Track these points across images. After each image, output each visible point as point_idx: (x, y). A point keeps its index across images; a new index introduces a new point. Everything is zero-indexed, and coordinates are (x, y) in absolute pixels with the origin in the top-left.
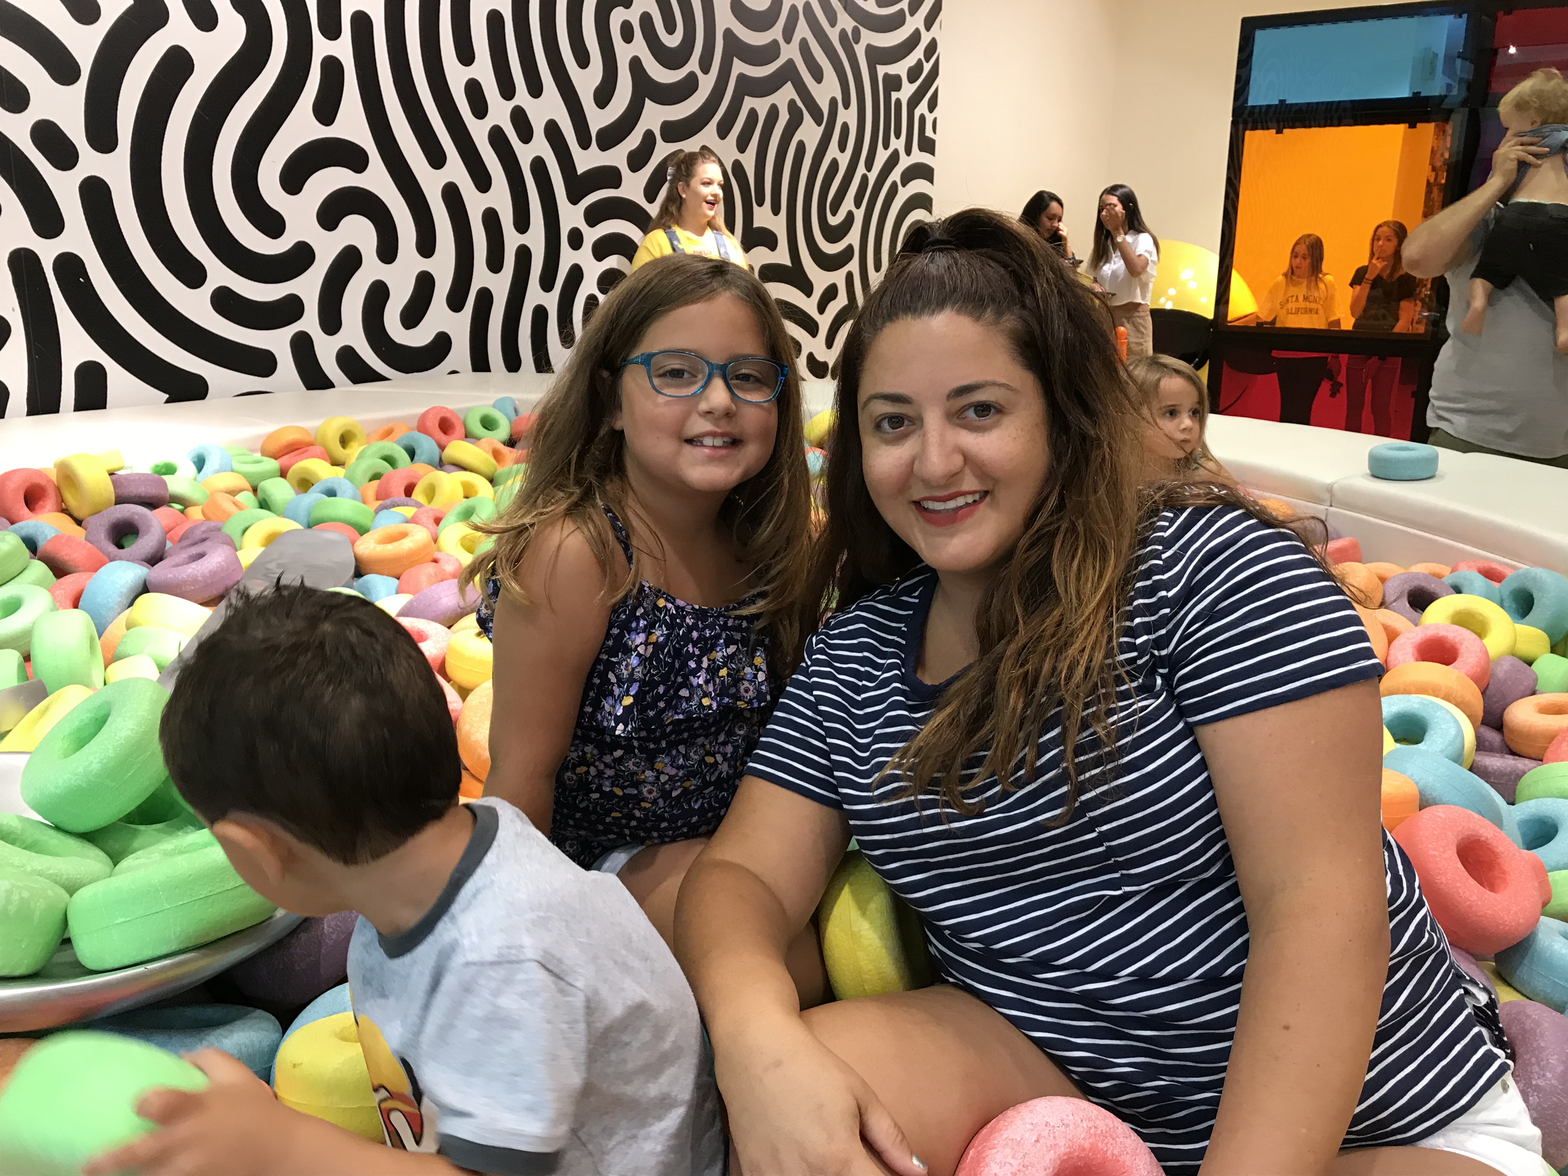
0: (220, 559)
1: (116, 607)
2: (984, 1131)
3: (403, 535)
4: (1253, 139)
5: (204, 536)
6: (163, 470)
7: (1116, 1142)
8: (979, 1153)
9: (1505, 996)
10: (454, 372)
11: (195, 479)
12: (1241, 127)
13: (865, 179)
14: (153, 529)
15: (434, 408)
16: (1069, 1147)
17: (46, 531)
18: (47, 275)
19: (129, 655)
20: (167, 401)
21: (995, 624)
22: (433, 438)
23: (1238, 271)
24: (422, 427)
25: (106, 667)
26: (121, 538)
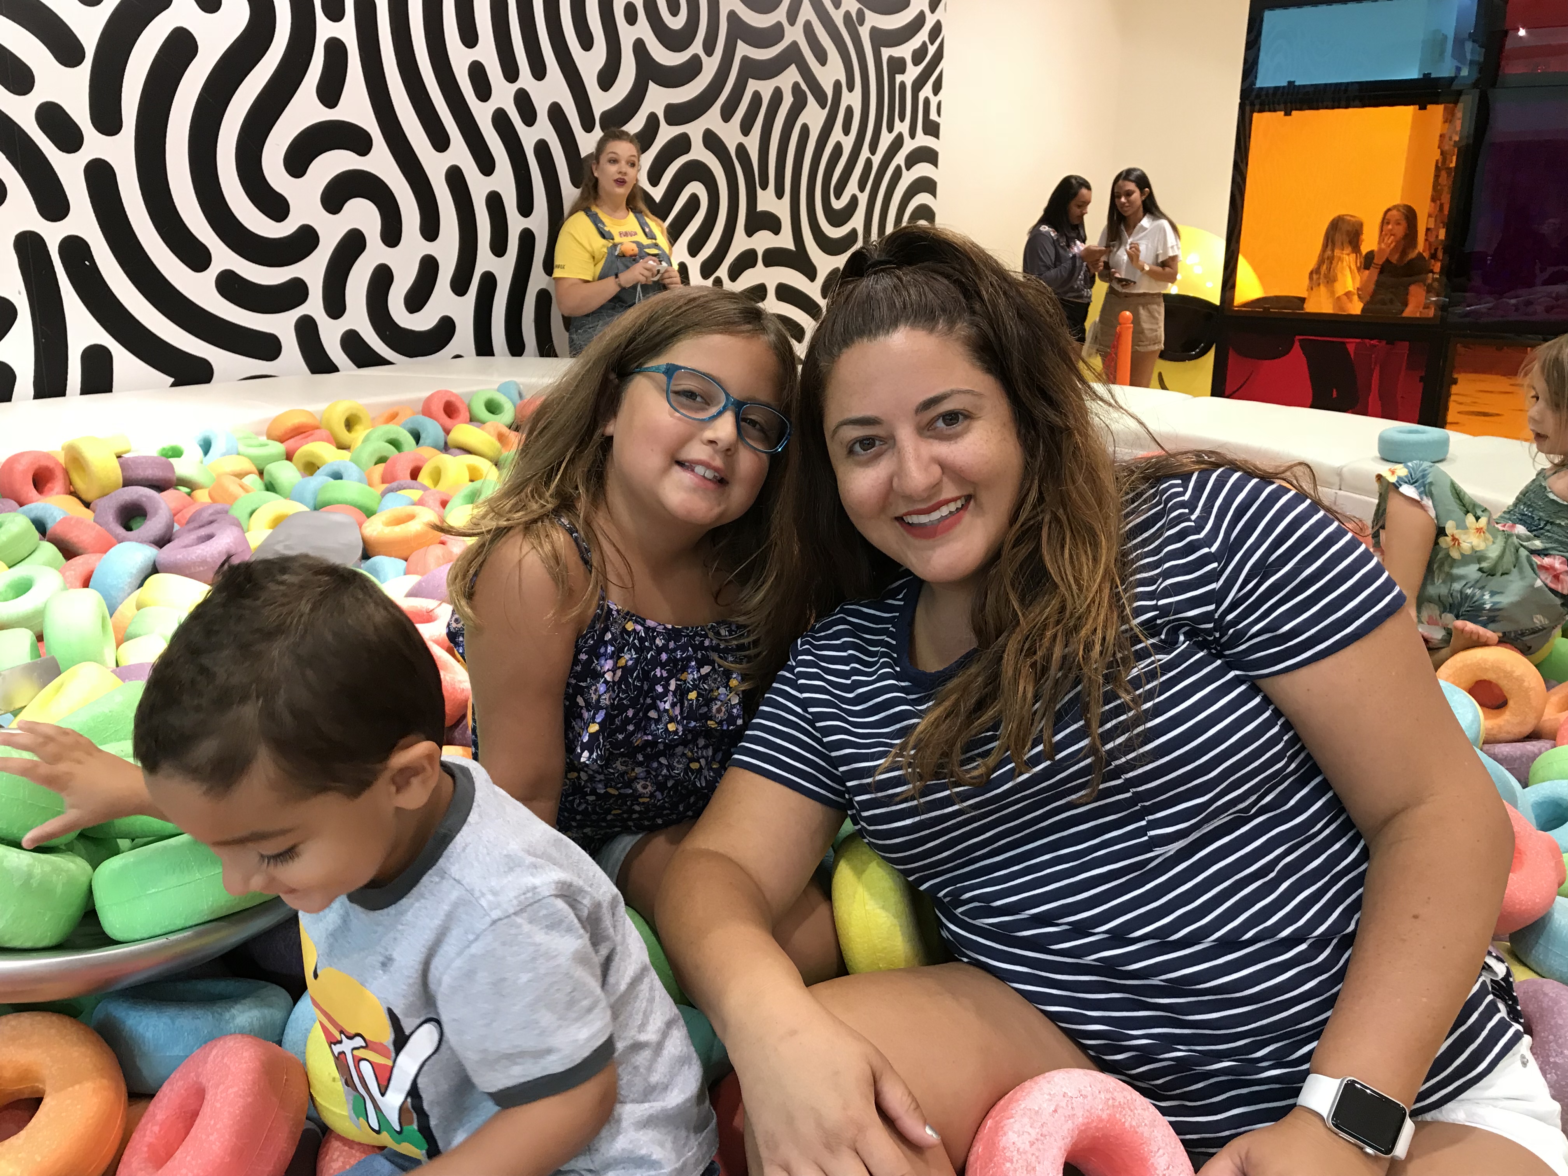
0: (229, 541)
1: (126, 588)
2: (1002, 1102)
3: (411, 517)
4: (1261, 121)
5: (211, 518)
6: (170, 453)
7: (1134, 1114)
8: (997, 1123)
9: (1521, 975)
10: (458, 356)
11: (202, 462)
12: (1248, 108)
13: (869, 163)
14: (161, 511)
15: (438, 392)
16: (1087, 1117)
17: (55, 514)
18: (53, 258)
19: (140, 635)
20: (173, 385)
21: (991, 621)
22: (439, 422)
23: (1245, 257)
24: (427, 411)
25: (117, 647)
26: (130, 520)
